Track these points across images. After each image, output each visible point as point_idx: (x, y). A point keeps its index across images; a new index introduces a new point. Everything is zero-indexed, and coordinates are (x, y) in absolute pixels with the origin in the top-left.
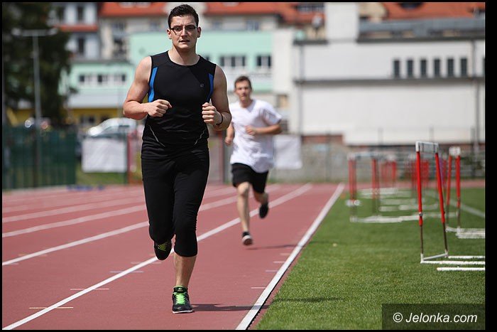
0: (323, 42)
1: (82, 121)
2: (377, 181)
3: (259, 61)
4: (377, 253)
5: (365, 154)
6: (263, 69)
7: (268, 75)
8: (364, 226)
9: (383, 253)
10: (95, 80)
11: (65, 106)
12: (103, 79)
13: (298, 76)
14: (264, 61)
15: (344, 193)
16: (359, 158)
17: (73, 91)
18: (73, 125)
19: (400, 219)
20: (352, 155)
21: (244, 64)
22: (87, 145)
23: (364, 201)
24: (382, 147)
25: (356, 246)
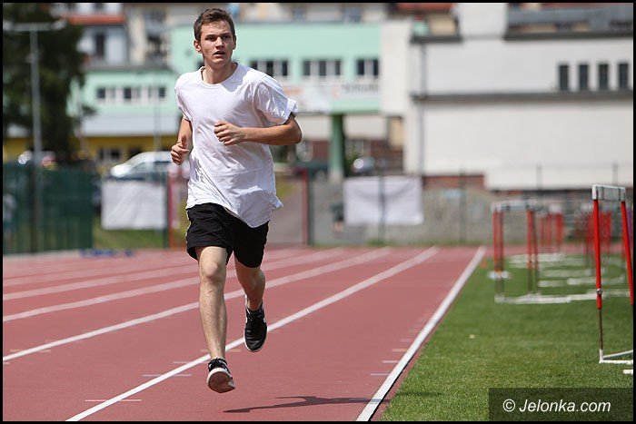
0: (456, 39)
1: (101, 156)
2: (535, 243)
3: (361, 67)
4: (534, 348)
5: (516, 203)
6: (367, 79)
7: (374, 88)
8: (516, 309)
9: (544, 348)
10: (120, 95)
11: (76, 132)
12: (133, 94)
13: (418, 89)
14: (368, 67)
15: (484, 260)
16: (508, 208)
17: (88, 111)
18: (87, 160)
19: (568, 299)
20: (498, 205)
21: (338, 72)
22: (109, 189)
23: (514, 271)
24: (542, 193)
25: (503, 338)
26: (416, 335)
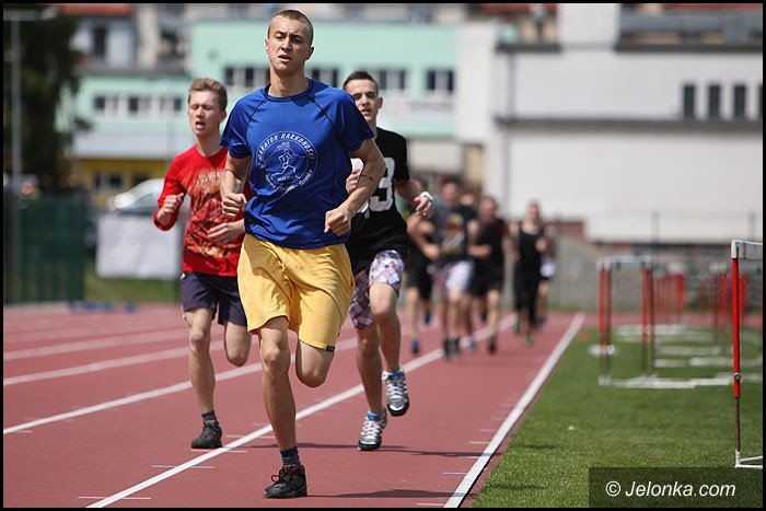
0: (554, 48)
1: (97, 183)
2: (652, 309)
3: (431, 80)
4: (651, 446)
5: (627, 258)
6: (439, 96)
7: (447, 107)
8: (626, 395)
9: (664, 446)
10: (123, 106)
11: (67, 153)
12: (140, 105)
13: (503, 110)
14: (441, 80)
15: (583, 331)
16: (619, 265)
17: (83, 125)
18: (80, 189)
19: (693, 383)
20: (606, 261)
21: (402, 85)
22: (107, 227)
23: (624, 347)
24: (658, 247)
25: (610, 431)
26: (499, 425)
